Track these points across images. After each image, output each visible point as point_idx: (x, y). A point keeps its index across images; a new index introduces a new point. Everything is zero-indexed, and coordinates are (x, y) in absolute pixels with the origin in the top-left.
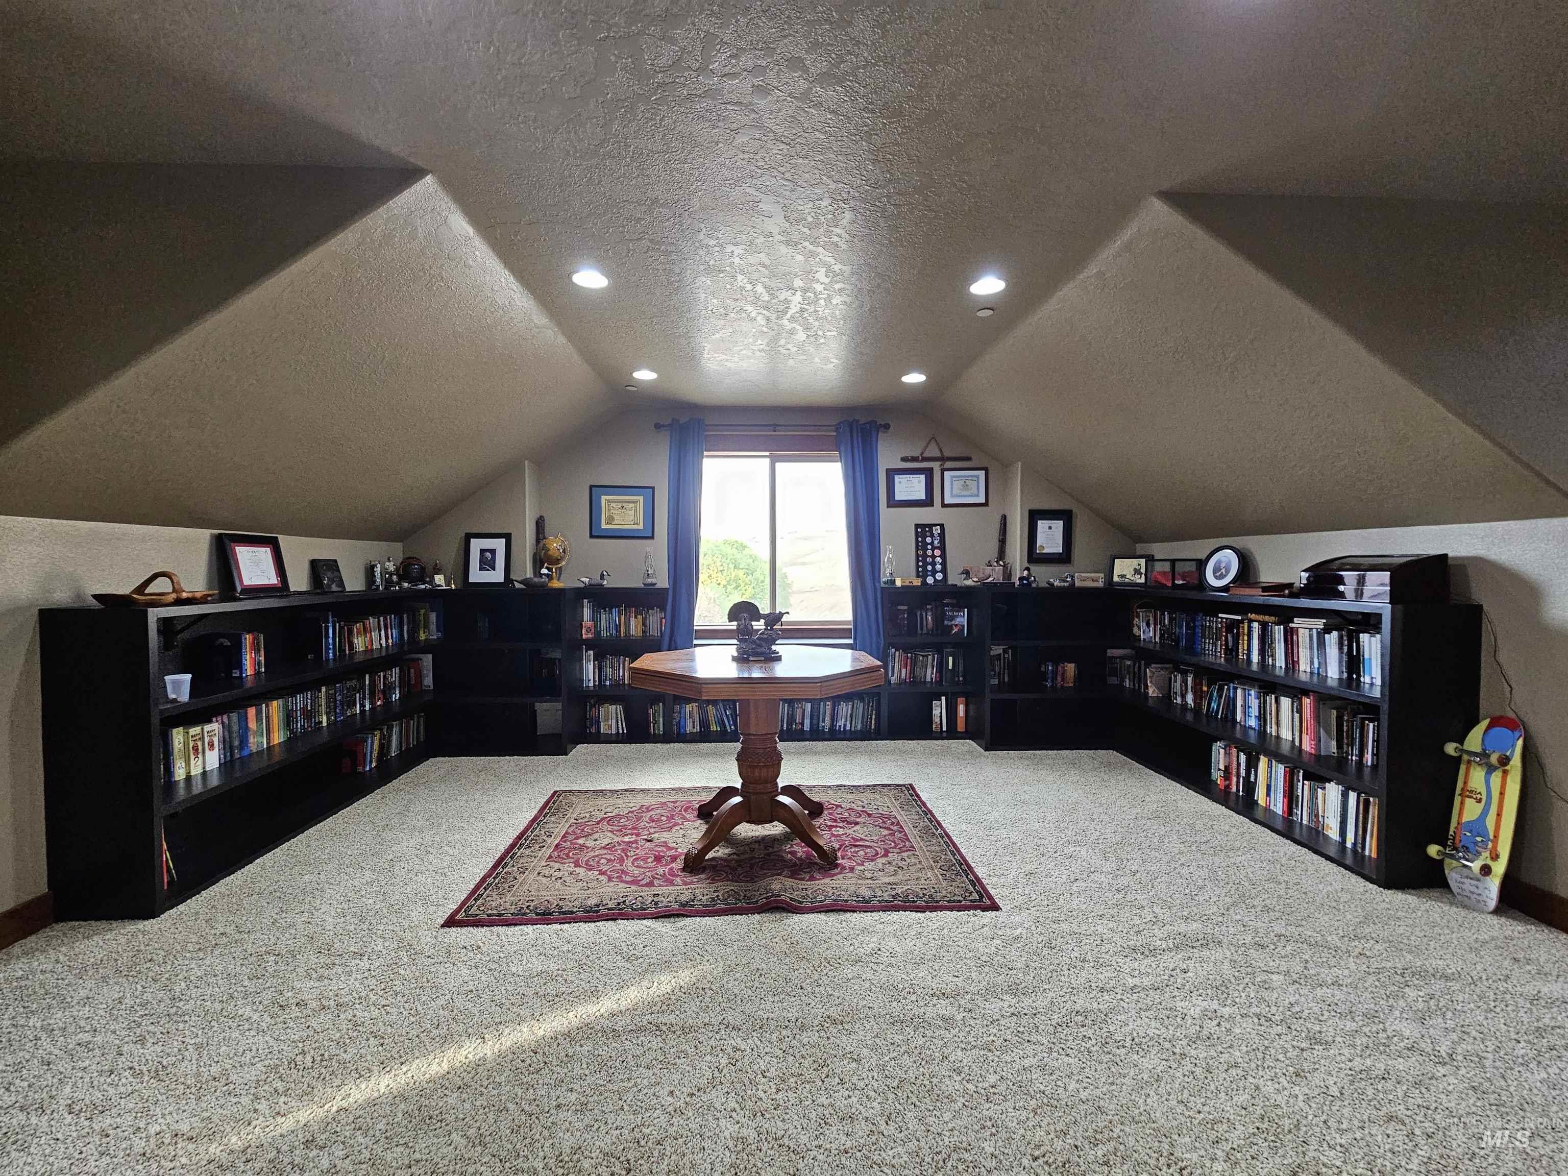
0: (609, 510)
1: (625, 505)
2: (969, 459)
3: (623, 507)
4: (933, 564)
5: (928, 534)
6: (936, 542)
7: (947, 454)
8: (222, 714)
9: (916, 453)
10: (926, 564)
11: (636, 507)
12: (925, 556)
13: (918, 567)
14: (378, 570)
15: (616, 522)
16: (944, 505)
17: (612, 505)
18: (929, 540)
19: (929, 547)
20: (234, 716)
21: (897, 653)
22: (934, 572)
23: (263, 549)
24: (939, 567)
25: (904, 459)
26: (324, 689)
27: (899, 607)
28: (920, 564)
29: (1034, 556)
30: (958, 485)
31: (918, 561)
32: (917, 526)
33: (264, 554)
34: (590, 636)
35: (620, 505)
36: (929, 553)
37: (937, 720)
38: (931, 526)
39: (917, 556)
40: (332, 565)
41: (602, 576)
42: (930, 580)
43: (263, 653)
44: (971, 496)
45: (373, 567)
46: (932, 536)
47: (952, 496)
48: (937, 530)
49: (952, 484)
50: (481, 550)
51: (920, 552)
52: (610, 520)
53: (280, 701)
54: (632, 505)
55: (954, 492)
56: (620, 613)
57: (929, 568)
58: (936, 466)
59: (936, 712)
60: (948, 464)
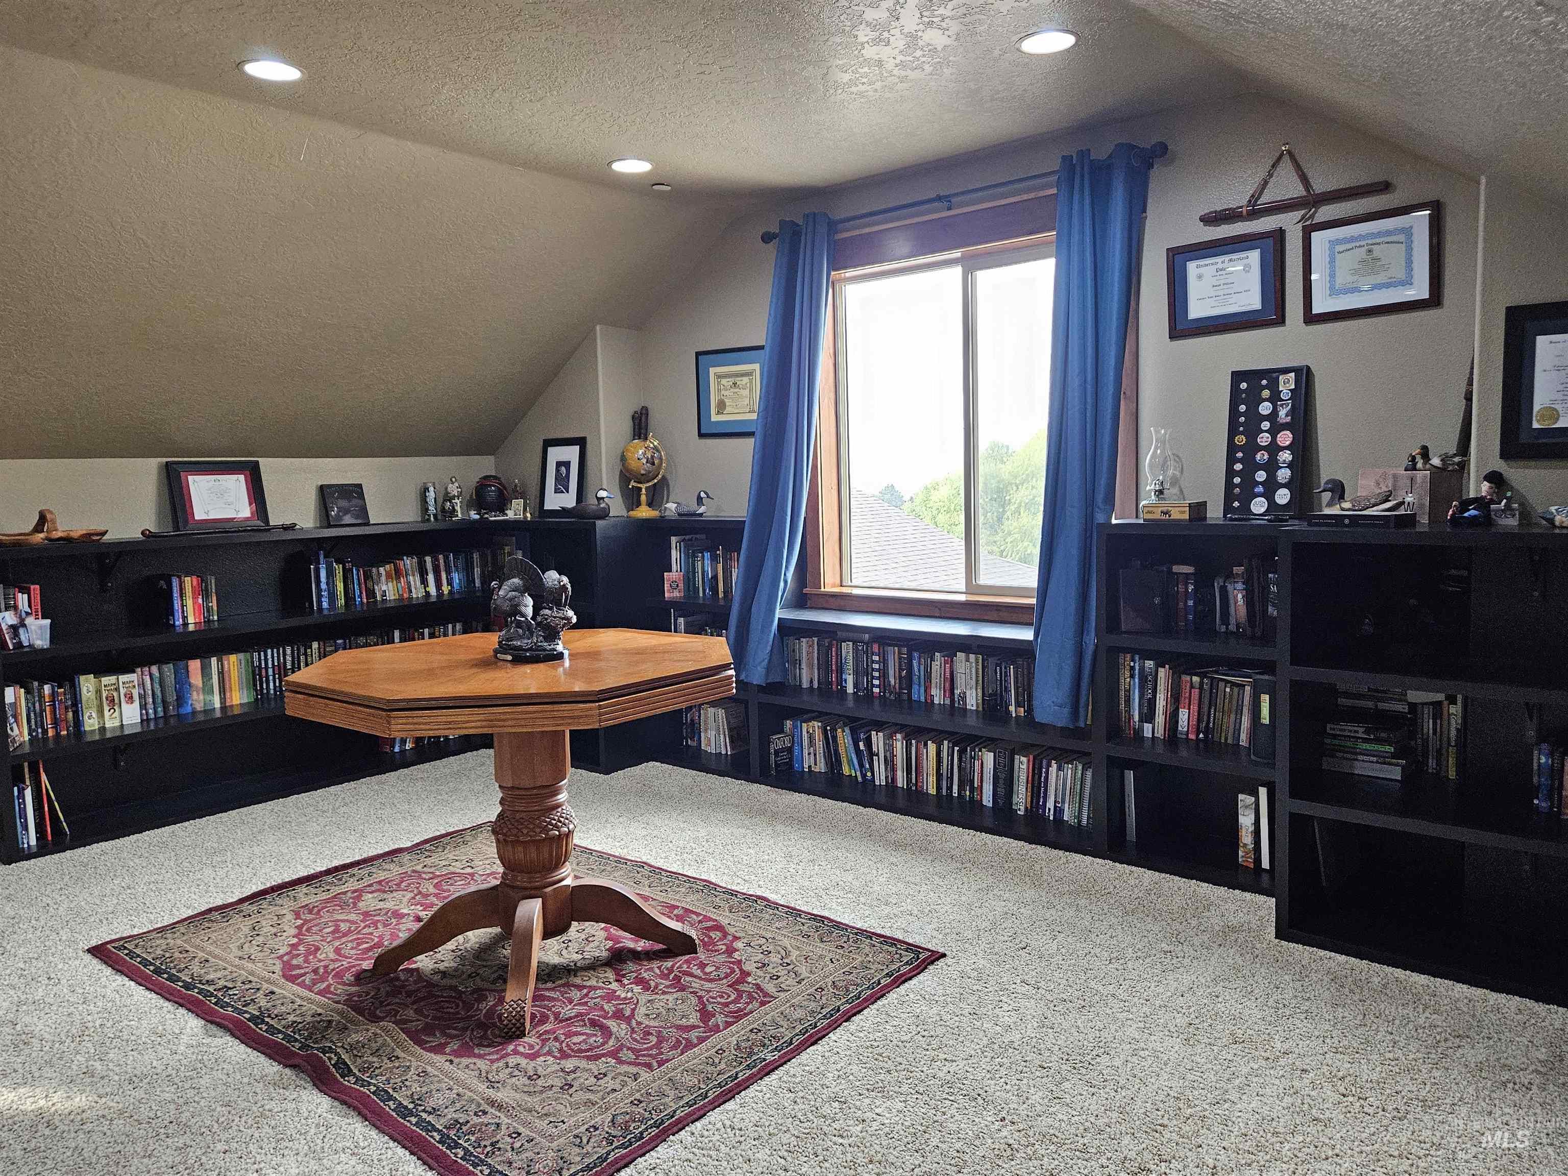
0: (719, 390)
1: (738, 380)
2: (1385, 187)
3: (735, 384)
4: (1272, 467)
5: (1266, 393)
6: (1282, 413)
7: (1320, 186)
8: (150, 664)
9: (1238, 198)
10: (1252, 466)
11: (751, 382)
12: (1252, 447)
13: (1230, 473)
14: (431, 495)
15: (728, 410)
16: (1311, 318)
17: (724, 381)
18: (1265, 408)
19: (1266, 425)
20: (169, 669)
21: (1162, 673)
22: (1271, 487)
23: (235, 477)
24: (1284, 474)
25: (1210, 220)
26: (315, 645)
27: (1176, 569)
28: (1238, 467)
29: (1524, 438)
30: (1347, 262)
31: (1231, 460)
32: (1237, 376)
33: (236, 484)
34: (676, 594)
35: (732, 380)
36: (1264, 439)
37: (1246, 838)
38: (1272, 375)
39: (1232, 448)
40: (354, 492)
41: (700, 500)
42: (1259, 506)
43: (214, 598)
44: (1387, 285)
45: (426, 489)
46: (1275, 398)
47: (1334, 291)
48: (1287, 383)
49: (1332, 261)
50: (557, 463)
51: (1241, 440)
52: (721, 406)
53: (241, 656)
54: (745, 380)
55: (1339, 281)
56: (714, 558)
57: (1261, 476)
58: (1290, 222)
59: (1246, 820)
60: (1325, 213)
